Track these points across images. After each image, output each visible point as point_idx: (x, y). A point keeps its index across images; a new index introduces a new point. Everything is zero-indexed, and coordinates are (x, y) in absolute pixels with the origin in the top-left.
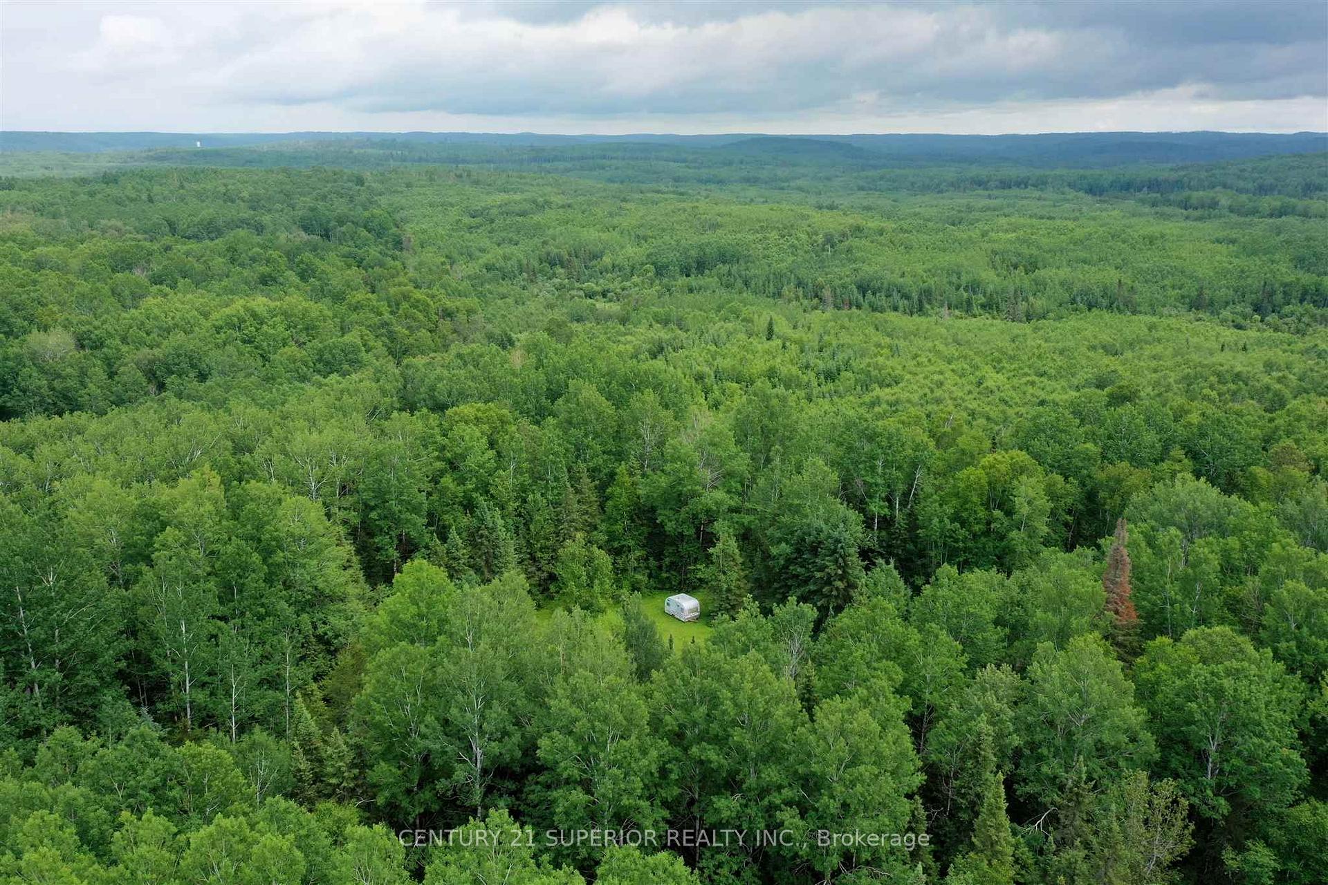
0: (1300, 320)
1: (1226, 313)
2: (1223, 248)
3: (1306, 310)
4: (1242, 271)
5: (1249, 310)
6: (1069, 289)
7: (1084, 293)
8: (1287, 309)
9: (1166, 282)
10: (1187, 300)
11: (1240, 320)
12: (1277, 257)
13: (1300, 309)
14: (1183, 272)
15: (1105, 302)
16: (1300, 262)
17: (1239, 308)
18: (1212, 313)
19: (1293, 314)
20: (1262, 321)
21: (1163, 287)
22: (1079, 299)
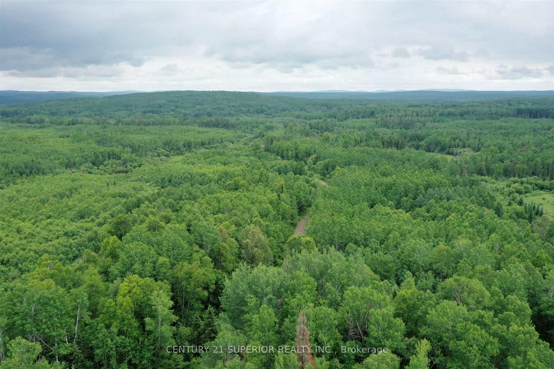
0: (112, 166)
1: (82, 168)
2: (66, 140)
3: (113, 162)
4: (81, 149)
5: (91, 165)
6: (7, 167)
7: (16, 168)
8: (106, 163)
9: (51, 157)
10: (64, 164)
11: (89, 170)
12: (89, 141)
13: (110, 162)
14: (57, 152)
15: (28, 171)
16: (99, 142)
17: (87, 165)
18: (77, 168)
19: (108, 164)
20: (98, 169)
21: (51, 160)
22: (14, 171)
